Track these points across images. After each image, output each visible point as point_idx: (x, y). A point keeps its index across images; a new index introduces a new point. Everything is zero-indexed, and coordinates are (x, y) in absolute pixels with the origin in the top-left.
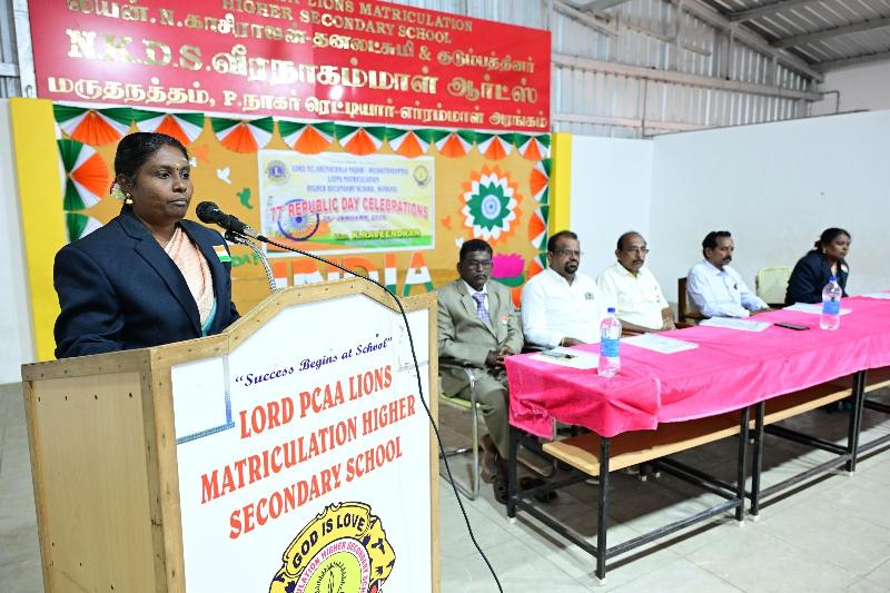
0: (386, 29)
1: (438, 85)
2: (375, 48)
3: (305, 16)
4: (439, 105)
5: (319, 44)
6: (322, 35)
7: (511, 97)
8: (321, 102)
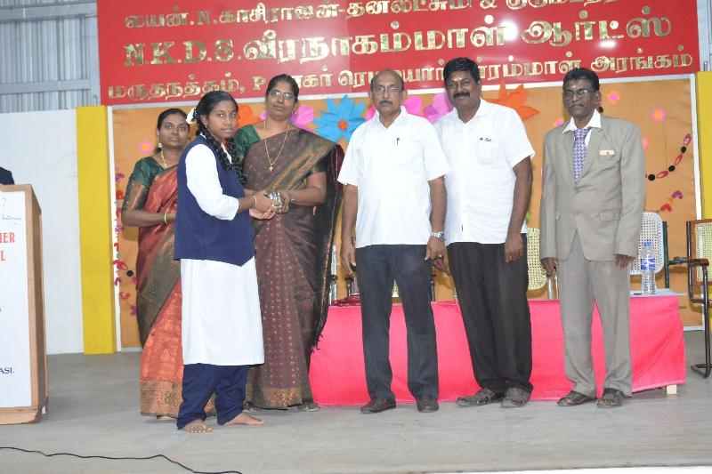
2: (421, 6)
4: (511, 59)
5: (355, 14)
6: (356, 5)
7: (625, 34)
8: (356, 74)
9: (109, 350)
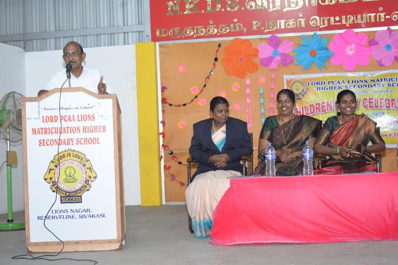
8: (322, 18)
9: (157, 204)
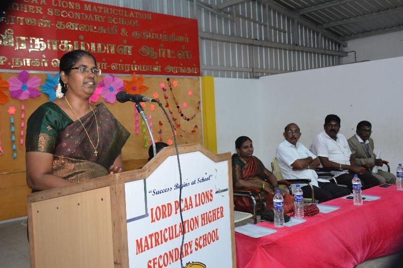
0: (100, 19)
1: (133, 50)
2: (94, 30)
3: (50, 12)
4: (134, 62)
5: (60, 28)
6: (61, 23)
7: (176, 56)
